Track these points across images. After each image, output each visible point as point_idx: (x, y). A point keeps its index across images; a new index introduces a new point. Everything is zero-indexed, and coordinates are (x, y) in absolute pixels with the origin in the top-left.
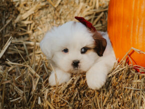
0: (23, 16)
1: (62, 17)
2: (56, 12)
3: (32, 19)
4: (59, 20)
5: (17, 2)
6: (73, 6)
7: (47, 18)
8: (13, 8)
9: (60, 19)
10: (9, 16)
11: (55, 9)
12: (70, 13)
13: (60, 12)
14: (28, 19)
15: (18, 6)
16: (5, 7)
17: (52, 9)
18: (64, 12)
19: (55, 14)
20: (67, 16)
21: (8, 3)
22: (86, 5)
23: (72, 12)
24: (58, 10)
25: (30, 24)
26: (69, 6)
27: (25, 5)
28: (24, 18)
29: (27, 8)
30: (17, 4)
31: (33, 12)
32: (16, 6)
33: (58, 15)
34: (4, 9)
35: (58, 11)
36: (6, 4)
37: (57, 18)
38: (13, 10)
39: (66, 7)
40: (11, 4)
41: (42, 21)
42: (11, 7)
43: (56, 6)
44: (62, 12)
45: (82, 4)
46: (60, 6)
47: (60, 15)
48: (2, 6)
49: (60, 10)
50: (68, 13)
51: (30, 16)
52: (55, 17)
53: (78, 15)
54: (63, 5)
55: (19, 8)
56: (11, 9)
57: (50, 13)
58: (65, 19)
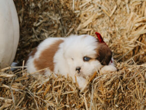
0: (83, 24)
1: (116, 25)
2: (111, 20)
3: (91, 27)
4: (113, 27)
5: (78, 13)
6: (125, 15)
7: (103, 26)
8: (75, 18)
9: (115, 26)
10: (72, 25)
11: (110, 18)
12: (122, 21)
13: (114, 21)
14: (88, 27)
15: (79, 16)
17: (108, 18)
18: (118, 20)
19: (110, 22)
20: (120, 24)
21: (71, 14)
22: (136, 14)
23: (124, 21)
24: (112, 18)
25: (90, 31)
26: (121, 15)
27: (85, 16)
28: (85, 26)
29: (86, 18)
30: (78, 15)
31: (91, 21)
32: (77, 16)
33: (112, 23)
34: (67, 19)
35: (113, 20)
36: (69, 15)
37: (112, 26)
38: (75, 20)
39: (119, 16)
40: (73, 15)
41: (99, 28)
42: (73, 17)
43: (110, 16)
44: (116, 21)
45: (132, 13)
46: (114, 16)
47: (115, 23)
48: (66, 17)
49: (114, 19)
50: (121, 21)
51: (89, 24)
52: (110, 25)
53: (129, 22)
54: (116, 14)
55: (80, 18)
56: (73, 19)
57: (106, 21)
58: (119, 26)
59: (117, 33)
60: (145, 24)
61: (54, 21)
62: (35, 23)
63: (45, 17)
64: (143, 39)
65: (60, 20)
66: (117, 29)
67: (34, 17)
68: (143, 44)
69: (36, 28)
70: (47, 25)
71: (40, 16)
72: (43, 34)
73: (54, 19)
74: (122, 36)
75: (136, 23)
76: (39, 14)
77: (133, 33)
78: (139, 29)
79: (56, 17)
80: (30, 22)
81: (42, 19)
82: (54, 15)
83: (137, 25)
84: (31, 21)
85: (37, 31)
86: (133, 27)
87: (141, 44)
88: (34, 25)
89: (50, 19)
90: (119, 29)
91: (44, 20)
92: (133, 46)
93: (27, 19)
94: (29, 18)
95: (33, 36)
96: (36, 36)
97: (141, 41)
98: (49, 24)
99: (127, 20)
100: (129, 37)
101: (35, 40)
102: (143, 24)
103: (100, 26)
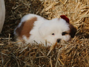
0: (46, 9)
2: (64, 7)
3: (51, 11)
4: (66, 11)
5: (42, 1)
6: (74, 4)
7: (59, 11)
9: (67, 11)
10: (38, 9)
11: (64, 5)
12: (72, 8)
13: (67, 7)
14: (49, 11)
15: (43, 3)
16: (36, 4)
17: (62, 5)
19: (64, 8)
20: (71, 9)
21: (37, 2)
24: (65, 6)
25: (50, 14)
26: (72, 3)
27: (47, 3)
29: (48, 5)
31: (51, 7)
32: (42, 4)
33: (65, 9)
34: (35, 5)
35: (66, 7)
36: (37, 3)
37: (65, 11)
38: (40, 6)
39: (70, 4)
42: (39, 4)
43: (64, 4)
44: (68, 7)
45: (79, 3)
46: (67, 4)
47: (67, 9)
50: (71, 7)
51: (50, 9)
52: (64, 10)
53: (77, 9)
54: (68, 3)
55: (44, 5)
56: (39, 5)
57: (61, 7)
58: (69, 11)
59: (68, 16)
60: (87, 11)
61: (26, 6)
62: (13, 7)
63: (20, 3)
64: (86, 20)
65: (30, 6)
66: (68, 13)
67: (12, 3)
68: (85, 24)
69: (14, 10)
70: (21, 8)
71: (17, 3)
72: (18, 15)
73: (26, 5)
74: (71, 18)
75: (81, 9)
76: (16, 1)
77: (79, 16)
78: (83, 13)
79: (28, 3)
80: (10, 7)
81: (18, 5)
82: (26, 2)
83: (82, 11)
84: (10, 5)
85: (15, 13)
86: (79, 12)
87: (84, 24)
88: (13, 8)
89: (23, 5)
90: (70, 13)
91: (20, 5)
92: (79, 25)
93: (7, 4)
94: (9, 4)
95: (12, 16)
96: (14, 16)
97: (84, 22)
98: (22, 8)
99: (75, 7)
100: (76, 19)
101: (13, 19)
102: (86, 10)
103: (57, 11)
